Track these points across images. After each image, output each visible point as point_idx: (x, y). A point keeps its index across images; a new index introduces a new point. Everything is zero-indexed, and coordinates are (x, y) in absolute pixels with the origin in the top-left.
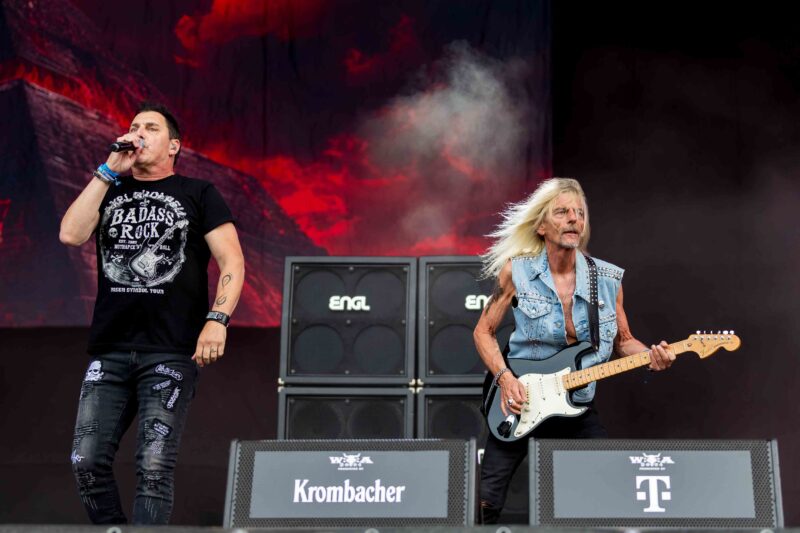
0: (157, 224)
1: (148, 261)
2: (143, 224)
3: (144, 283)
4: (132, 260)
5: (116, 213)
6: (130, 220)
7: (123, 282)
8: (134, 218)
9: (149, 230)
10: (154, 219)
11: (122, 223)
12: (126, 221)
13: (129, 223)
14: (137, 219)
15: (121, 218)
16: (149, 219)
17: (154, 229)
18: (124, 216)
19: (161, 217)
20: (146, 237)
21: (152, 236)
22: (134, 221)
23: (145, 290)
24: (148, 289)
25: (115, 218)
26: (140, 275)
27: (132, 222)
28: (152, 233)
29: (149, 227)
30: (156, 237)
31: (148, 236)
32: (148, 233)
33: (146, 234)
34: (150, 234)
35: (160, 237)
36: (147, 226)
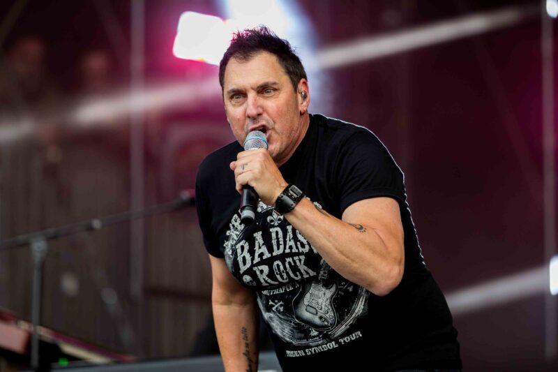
0: (303, 258)
2: (282, 257)
3: (326, 335)
5: (239, 251)
6: (261, 255)
7: (297, 342)
8: (264, 249)
9: (295, 269)
10: (294, 250)
11: (253, 265)
12: (257, 260)
13: (262, 262)
14: (270, 250)
15: (248, 257)
16: (288, 251)
17: (302, 268)
18: (252, 252)
19: (303, 246)
20: (296, 278)
21: (306, 276)
22: (267, 255)
25: (240, 259)
26: (316, 325)
27: (264, 257)
28: (304, 273)
29: (293, 264)
30: (311, 275)
31: (300, 277)
32: (298, 273)
33: (297, 276)
34: (302, 275)
35: (318, 273)
36: (290, 263)
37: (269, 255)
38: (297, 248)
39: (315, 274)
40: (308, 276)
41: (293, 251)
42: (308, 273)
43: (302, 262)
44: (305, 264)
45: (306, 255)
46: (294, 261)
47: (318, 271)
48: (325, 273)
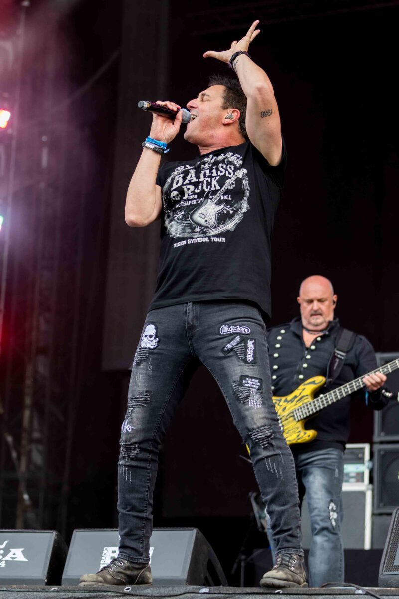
0: (218, 178)
1: (209, 211)
3: (205, 233)
4: (193, 213)
5: (176, 178)
6: (190, 180)
7: (185, 235)
8: (194, 178)
9: (209, 184)
10: (215, 175)
11: (183, 185)
12: (187, 182)
13: (190, 183)
14: (198, 177)
15: (181, 181)
17: (214, 182)
18: (185, 179)
19: (221, 172)
20: (206, 190)
21: (212, 189)
22: (194, 180)
23: (207, 240)
24: (209, 237)
25: (175, 182)
26: (200, 225)
27: (192, 181)
28: (213, 186)
29: (210, 181)
30: (217, 189)
31: (209, 189)
32: (209, 187)
33: (207, 188)
34: (211, 187)
35: (221, 188)
36: (207, 181)
37: (197, 180)
38: (217, 173)
39: (219, 188)
40: (214, 189)
41: (213, 175)
42: (215, 187)
43: (216, 180)
44: (217, 181)
45: (221, 176)
46: (211, 180)
47: (221, 186)
48: (225, 189)
